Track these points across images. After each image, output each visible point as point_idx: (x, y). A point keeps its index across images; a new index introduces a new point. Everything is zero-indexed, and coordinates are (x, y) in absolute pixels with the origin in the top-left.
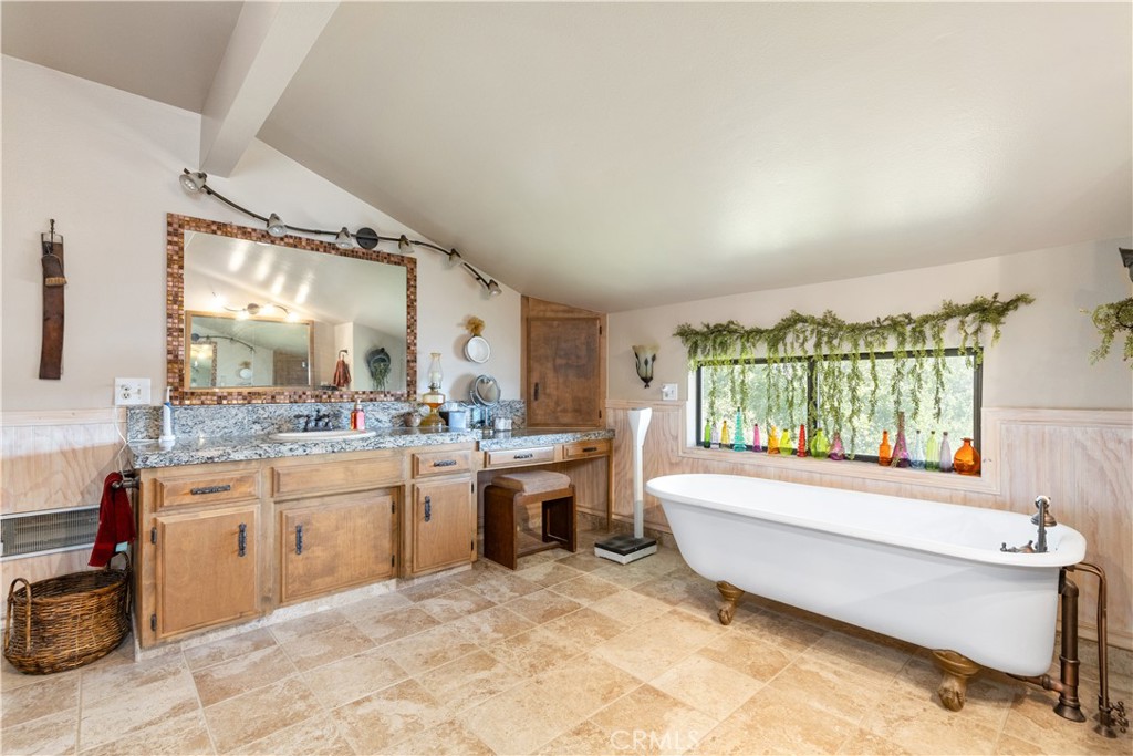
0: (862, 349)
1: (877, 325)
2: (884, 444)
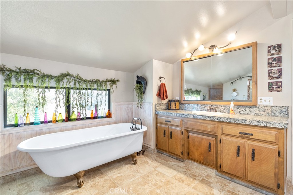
0: (89, 87)
1: (92, 81)
2: (92, 113)
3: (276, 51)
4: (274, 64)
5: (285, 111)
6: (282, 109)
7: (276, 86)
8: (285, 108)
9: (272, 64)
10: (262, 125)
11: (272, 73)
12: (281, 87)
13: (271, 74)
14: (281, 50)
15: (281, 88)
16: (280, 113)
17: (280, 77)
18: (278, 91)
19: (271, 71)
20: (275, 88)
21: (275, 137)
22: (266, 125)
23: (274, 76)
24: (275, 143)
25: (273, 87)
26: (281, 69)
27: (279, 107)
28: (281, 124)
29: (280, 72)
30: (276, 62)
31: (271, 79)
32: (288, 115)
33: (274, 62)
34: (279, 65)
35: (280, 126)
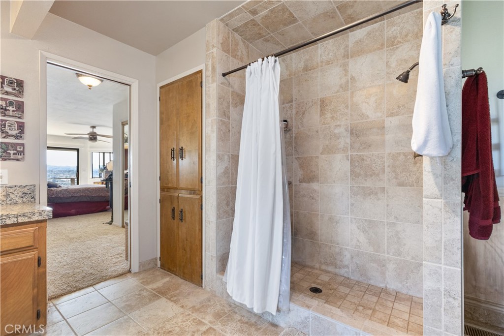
3: (15, 89)
4: (11, 112)
5: (30, 194)
6: (26, 190)
7: (13, 150)
8: (30, 187)
9: (6, 110)
10: (8, 222)
11: (7, 127)
12: (22, 154)
13: (5, 128)
14: (23, 92)
15: (24, 155)
16: (22, 197)
17: (21, 137)
18: (18, 160)
19: (5, 123)
20: (12, 155)
21: (32, 238)
22: (17, 220)
23: (10, 132)
24: (32, 248)
25: (9, 151)
26: (24, 123)
27: (19, 187)
28: (43, 213)
29: (22, 128)
30: (14, 109)
31: (4, 137)
32: (35, 199)
33: (11, 109)
34: (20, 116)
35: (40, 217)
